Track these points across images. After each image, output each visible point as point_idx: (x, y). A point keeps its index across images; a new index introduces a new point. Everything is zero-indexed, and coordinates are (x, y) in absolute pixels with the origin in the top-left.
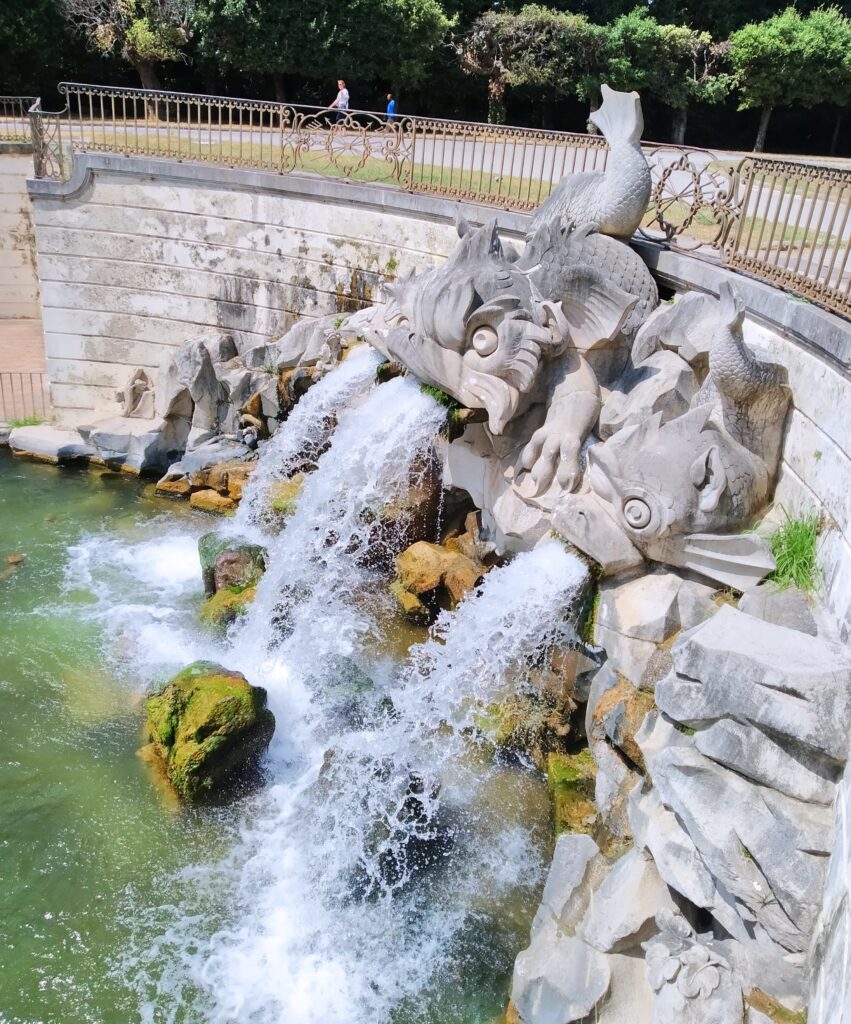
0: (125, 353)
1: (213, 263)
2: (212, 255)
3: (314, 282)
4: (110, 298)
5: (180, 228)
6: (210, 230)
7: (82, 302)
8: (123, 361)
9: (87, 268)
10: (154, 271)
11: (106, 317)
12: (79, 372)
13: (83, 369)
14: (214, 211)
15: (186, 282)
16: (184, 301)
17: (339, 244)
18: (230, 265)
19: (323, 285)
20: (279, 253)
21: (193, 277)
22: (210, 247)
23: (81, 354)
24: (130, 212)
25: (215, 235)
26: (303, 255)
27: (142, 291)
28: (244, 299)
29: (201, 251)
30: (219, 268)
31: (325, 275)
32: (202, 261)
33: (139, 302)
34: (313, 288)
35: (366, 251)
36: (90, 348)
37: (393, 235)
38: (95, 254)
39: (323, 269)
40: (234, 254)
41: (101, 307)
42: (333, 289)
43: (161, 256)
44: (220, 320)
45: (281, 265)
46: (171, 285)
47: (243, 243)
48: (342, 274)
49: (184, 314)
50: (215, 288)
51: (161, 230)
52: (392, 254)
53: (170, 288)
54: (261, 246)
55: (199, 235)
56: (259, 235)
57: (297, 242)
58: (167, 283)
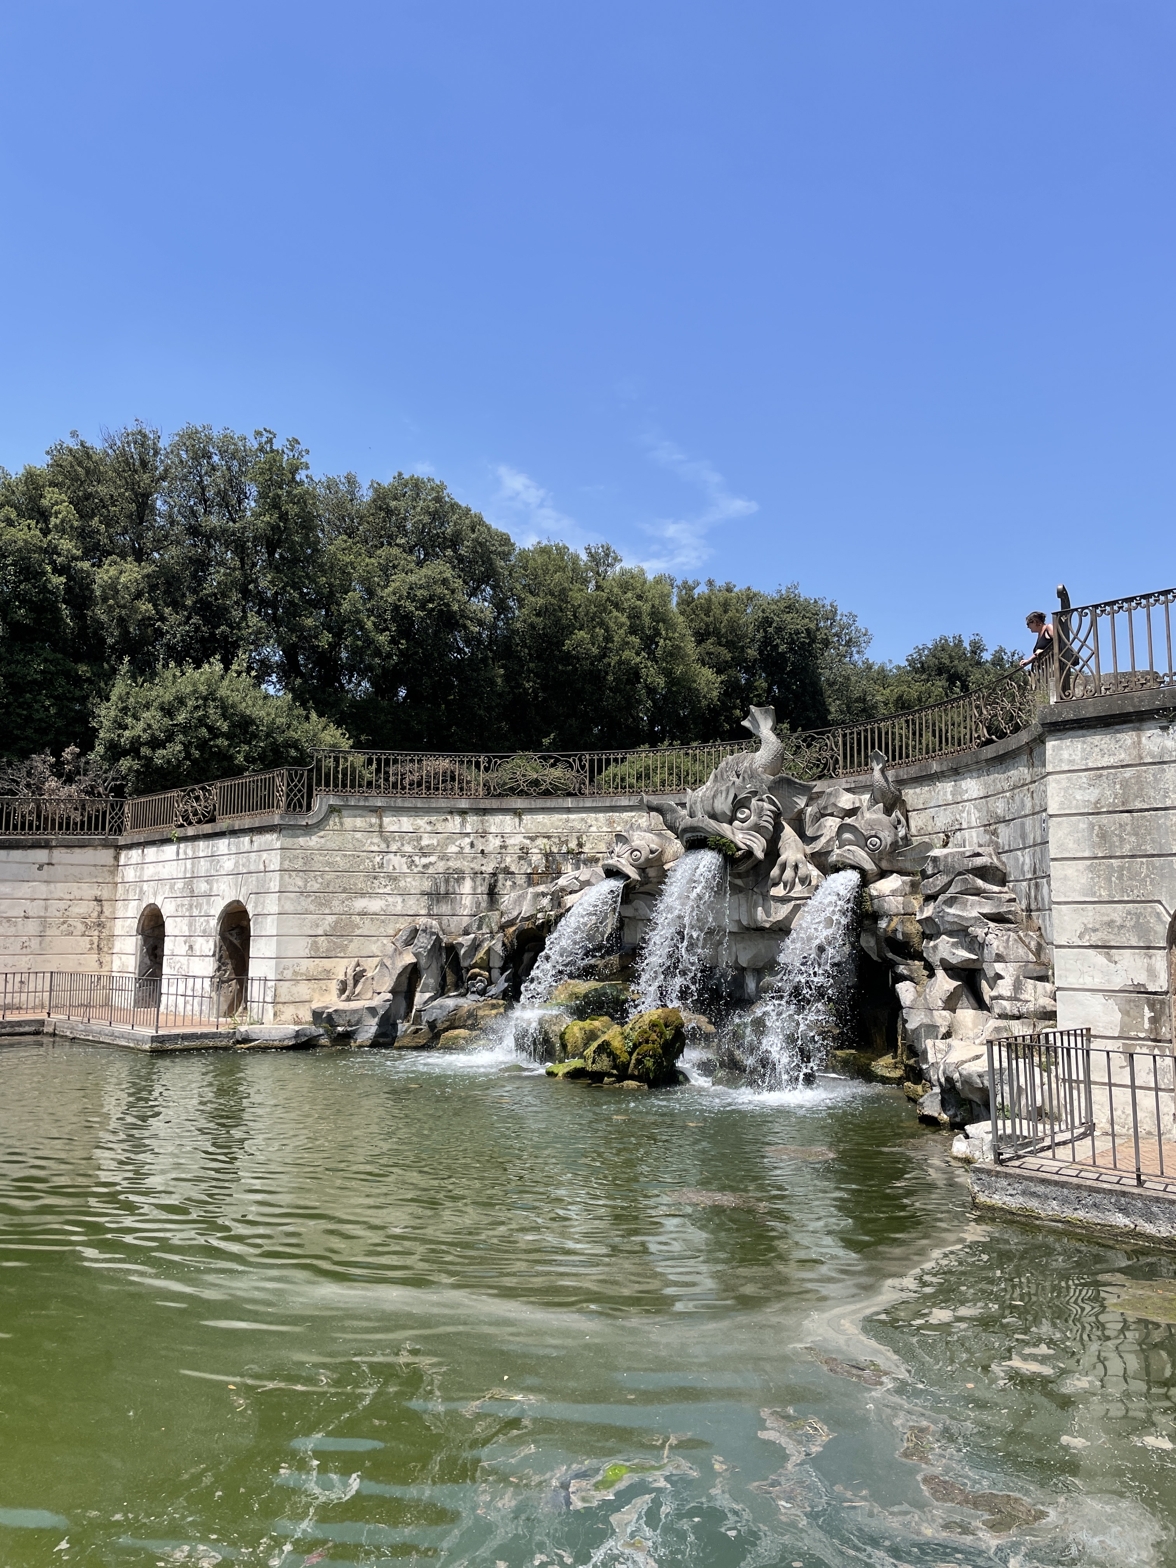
0: (344, 948)
1: (425, 866)
2: (425, 861)
3: (513, 869)
4: (335, 903)
5: (399, 844)
6: (424, 843)
7: (312, 908)
8: (342, 955)
9: (320, 880)
10: (375, 878)
11: (331, 919)
12: (303, 969)
13: (307, 965)
14: (429, 828)
15: (402, 884)
16: (399, 899)
17: (532, 839)
18: (441, 866)
19: (519, 868)
20: (482, 852)
21: (408, 880)
22: (425, 855)
23: (307, 952)
24: (358, 835)
25: (428, 846)
26: (503, 851)
27: (363, 895)
28: (451, 890)
29: (416, 859)
30: (431, 870)
31: (522, 862)
32: (416, 866)
33: (360, 904)
34: (513, 873)
35: (557, 840)
36: (315, 946)
37: (578, 825)
38: (327, 869)
39: (520, 858)
40: (444, 857)
41: (327, 911)
42: (529, 871)
43: (381, 866)
44: (429, 910)
45: (484, 861)
46: (389, 888)
47: (453, 849)
48: (537, 859)
49: (399, 909)
50: (427, 885)
51: (383, 846)
52: (578, 838)
53: (388, 890)
54: (467, 849)
55: (415, 848)
56: (467, 840)
57: (498, 842)
58: (385, 886)
